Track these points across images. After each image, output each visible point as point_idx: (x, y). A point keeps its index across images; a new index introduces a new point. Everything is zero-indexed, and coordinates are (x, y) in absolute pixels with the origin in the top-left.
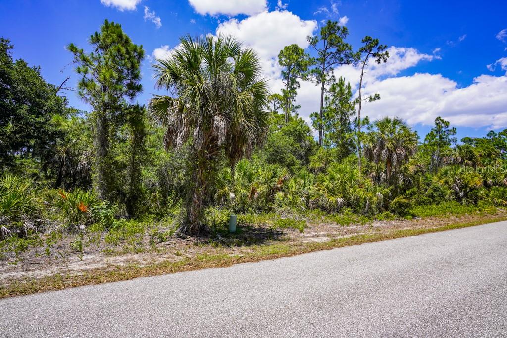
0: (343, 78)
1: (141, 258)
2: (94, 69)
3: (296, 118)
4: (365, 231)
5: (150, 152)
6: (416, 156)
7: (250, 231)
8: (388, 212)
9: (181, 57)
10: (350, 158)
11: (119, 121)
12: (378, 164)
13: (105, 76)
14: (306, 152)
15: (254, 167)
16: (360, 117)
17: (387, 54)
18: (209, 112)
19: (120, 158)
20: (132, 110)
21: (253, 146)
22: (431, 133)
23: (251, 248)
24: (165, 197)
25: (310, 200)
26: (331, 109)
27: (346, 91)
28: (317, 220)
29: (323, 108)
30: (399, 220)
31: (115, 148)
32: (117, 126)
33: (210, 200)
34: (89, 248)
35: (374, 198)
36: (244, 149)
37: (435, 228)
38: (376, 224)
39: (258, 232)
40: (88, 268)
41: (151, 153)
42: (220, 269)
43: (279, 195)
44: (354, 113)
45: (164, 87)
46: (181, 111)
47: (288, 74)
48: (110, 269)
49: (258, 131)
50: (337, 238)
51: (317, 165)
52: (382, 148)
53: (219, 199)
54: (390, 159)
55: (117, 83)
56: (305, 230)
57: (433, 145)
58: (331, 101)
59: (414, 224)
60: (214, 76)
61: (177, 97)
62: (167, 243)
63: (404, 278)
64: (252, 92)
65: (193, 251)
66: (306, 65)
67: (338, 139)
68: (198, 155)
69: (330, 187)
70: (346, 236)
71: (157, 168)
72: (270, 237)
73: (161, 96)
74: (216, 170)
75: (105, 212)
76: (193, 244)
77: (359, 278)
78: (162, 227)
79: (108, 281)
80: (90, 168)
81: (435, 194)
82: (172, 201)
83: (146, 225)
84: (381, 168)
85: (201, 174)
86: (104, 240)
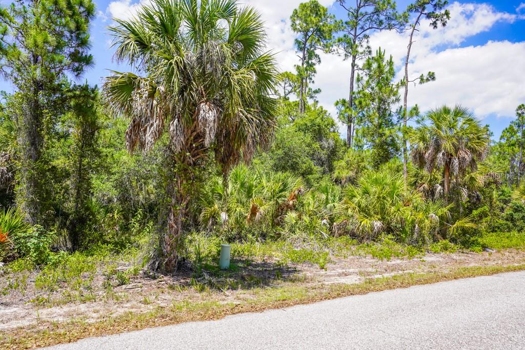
0: (382, 50)
1: (90, 309)
2: (18, 29)
3: (315, 107)
4: (413, 267)
5: (105, 154)
6: (487, 162)
7: (250, 268)
8: (447, 241)
9: (151, 17)
10: (391, 163)
11: (59, 107)
12: (431, 172)
13: (35, 41)
14: (328, 155)
15: (256, 176)
16: (405, 105)
17: (447, 14)
18: (192, 97)
19: (60, 162)
20: (78, 92)
21: (254, 147)
22: (510, 128)
23: (251, 291)
24: (126, 218)
25: (335, 223)
26: (364, 95)
27: (387, 69)
28: (344, 252)
29: (353, 93)
30: (463, 252)
31: (53, 147)
32: (54, 115)
33: (193, 223)
34: (9, 296)
35: (426, 221)
36: (241, 150)
37: (516, 265)
38: (429, 258)
39: (261, 269)
40: (6, 327)
41: (107, 156)
42: (207, 323)
43: (291, 216)
44: (398, 100)
45: (126, 60)
46: (152, 95)
47: (305, 44)
48: (41, 328)
49: (262, 125)
50: (373, 277)
51: (345, 174)
52: (437, 148)
53: (206, 221)
54: (448, 164)
55: (54, 51)
56: (328, 265)
57: (513, 145)
58: (365, 83)
59: (485, 260)
60: (199, 46)
61: (145, 75)
62: (130, 286)
63: (472, 338)
64: (254, 70)
65: (167, 297)
66: (330, 31)
67: (374, 137)
68: (177, 159)
69: (363, 205)
70: (386, 275)
71: (116, 177)
72: (278, 276)
73: (122, 74)
74: (201, 180)
75: (36, 241)
76: (167, 286)
77: (406, 337)
78: (121, 262)
79: (39, 346)
80: (13, 177)
81: (516, 216)
82: (137, 225)
83: (98, 261)
84: (436, 179)
85: (180, 186)
86: (33, 283)
